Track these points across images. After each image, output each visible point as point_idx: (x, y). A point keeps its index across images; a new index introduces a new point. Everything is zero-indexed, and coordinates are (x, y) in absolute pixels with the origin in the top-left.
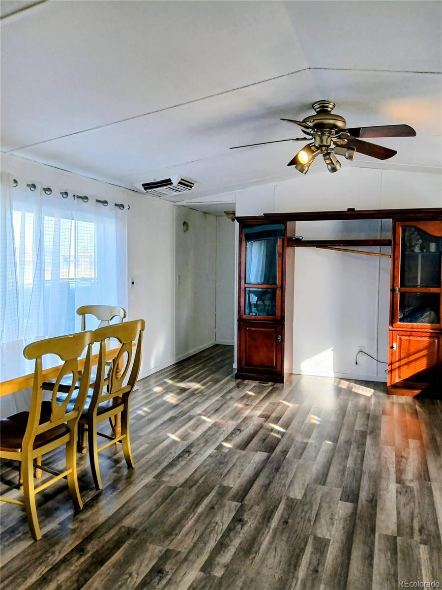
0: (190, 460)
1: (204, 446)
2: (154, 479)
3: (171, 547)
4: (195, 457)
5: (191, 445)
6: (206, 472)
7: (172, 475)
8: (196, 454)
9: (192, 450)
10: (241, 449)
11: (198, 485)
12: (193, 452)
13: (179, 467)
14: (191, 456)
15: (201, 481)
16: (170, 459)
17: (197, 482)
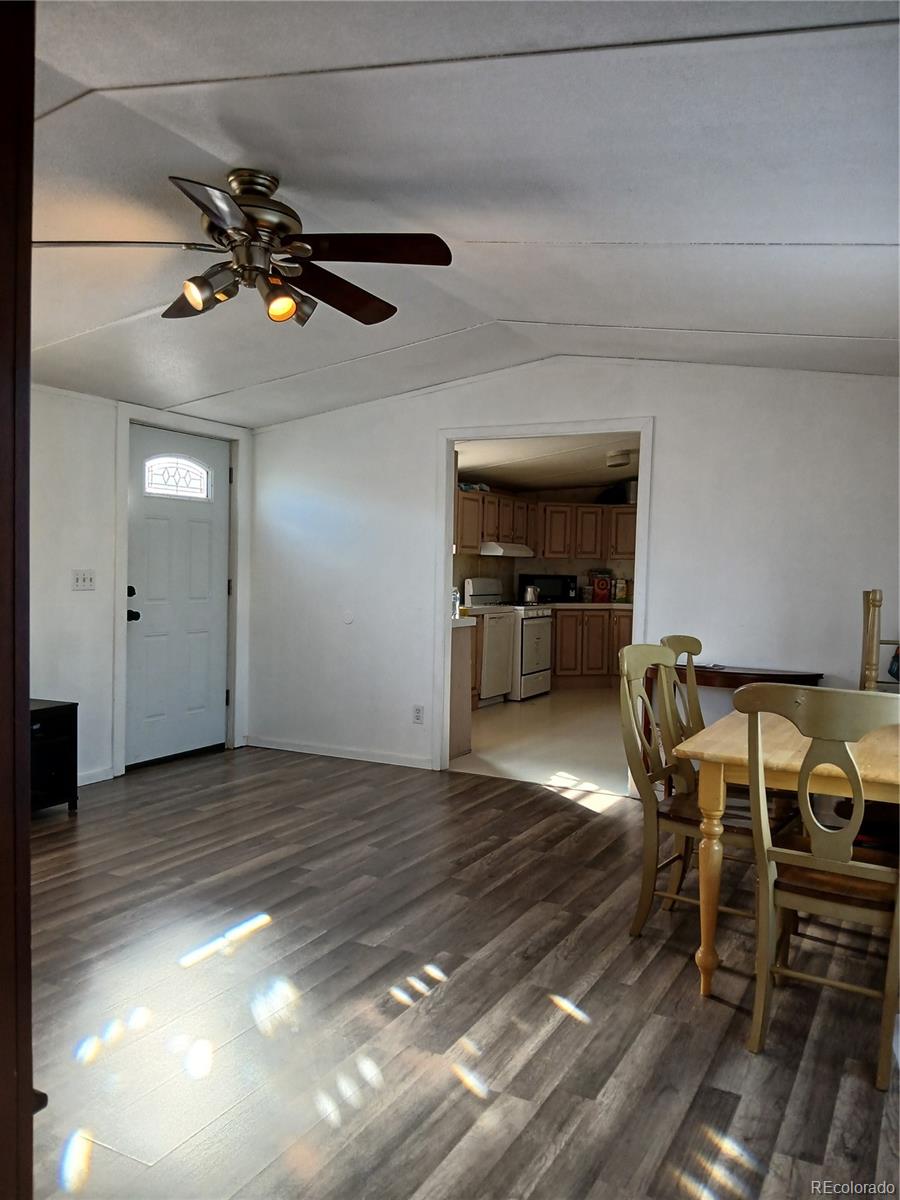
0: (523, 941)
1: (491, 969)
2: (585, 914)
3: (542, 854)
4: (513, 946)
5: (522, 973)
6: (494, 917)
7: (555, 918)
8: (509, 952)
9: (518, 961)
10: (411, 954)
11: (509, 902)
12: (516, 955)
13: (546, 929)
14: (521, 949)
15: (504, 906)
16: (564, 945)
17: (510, 906)
